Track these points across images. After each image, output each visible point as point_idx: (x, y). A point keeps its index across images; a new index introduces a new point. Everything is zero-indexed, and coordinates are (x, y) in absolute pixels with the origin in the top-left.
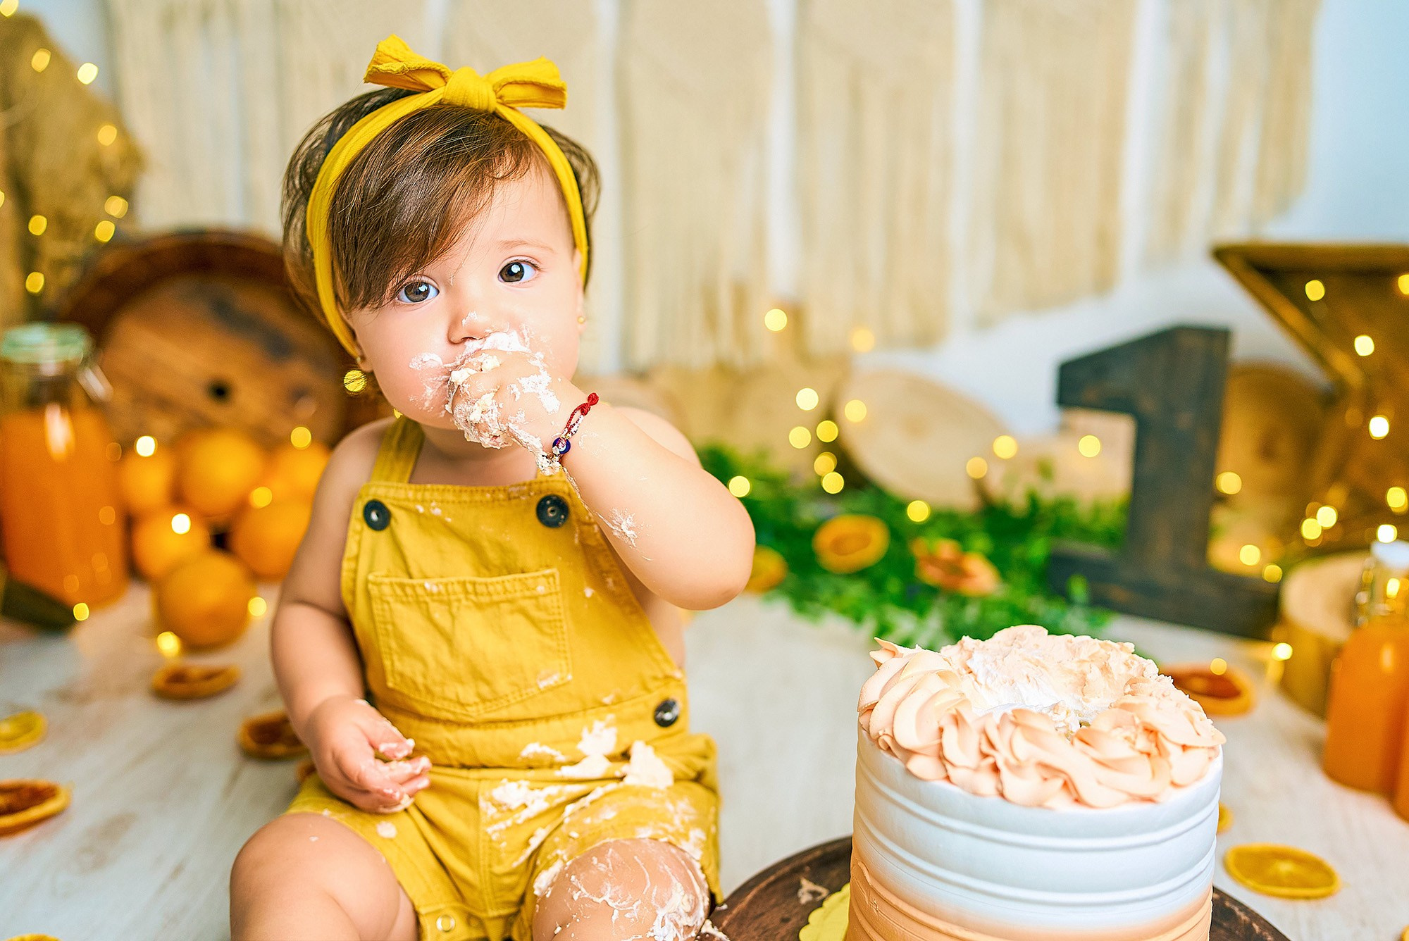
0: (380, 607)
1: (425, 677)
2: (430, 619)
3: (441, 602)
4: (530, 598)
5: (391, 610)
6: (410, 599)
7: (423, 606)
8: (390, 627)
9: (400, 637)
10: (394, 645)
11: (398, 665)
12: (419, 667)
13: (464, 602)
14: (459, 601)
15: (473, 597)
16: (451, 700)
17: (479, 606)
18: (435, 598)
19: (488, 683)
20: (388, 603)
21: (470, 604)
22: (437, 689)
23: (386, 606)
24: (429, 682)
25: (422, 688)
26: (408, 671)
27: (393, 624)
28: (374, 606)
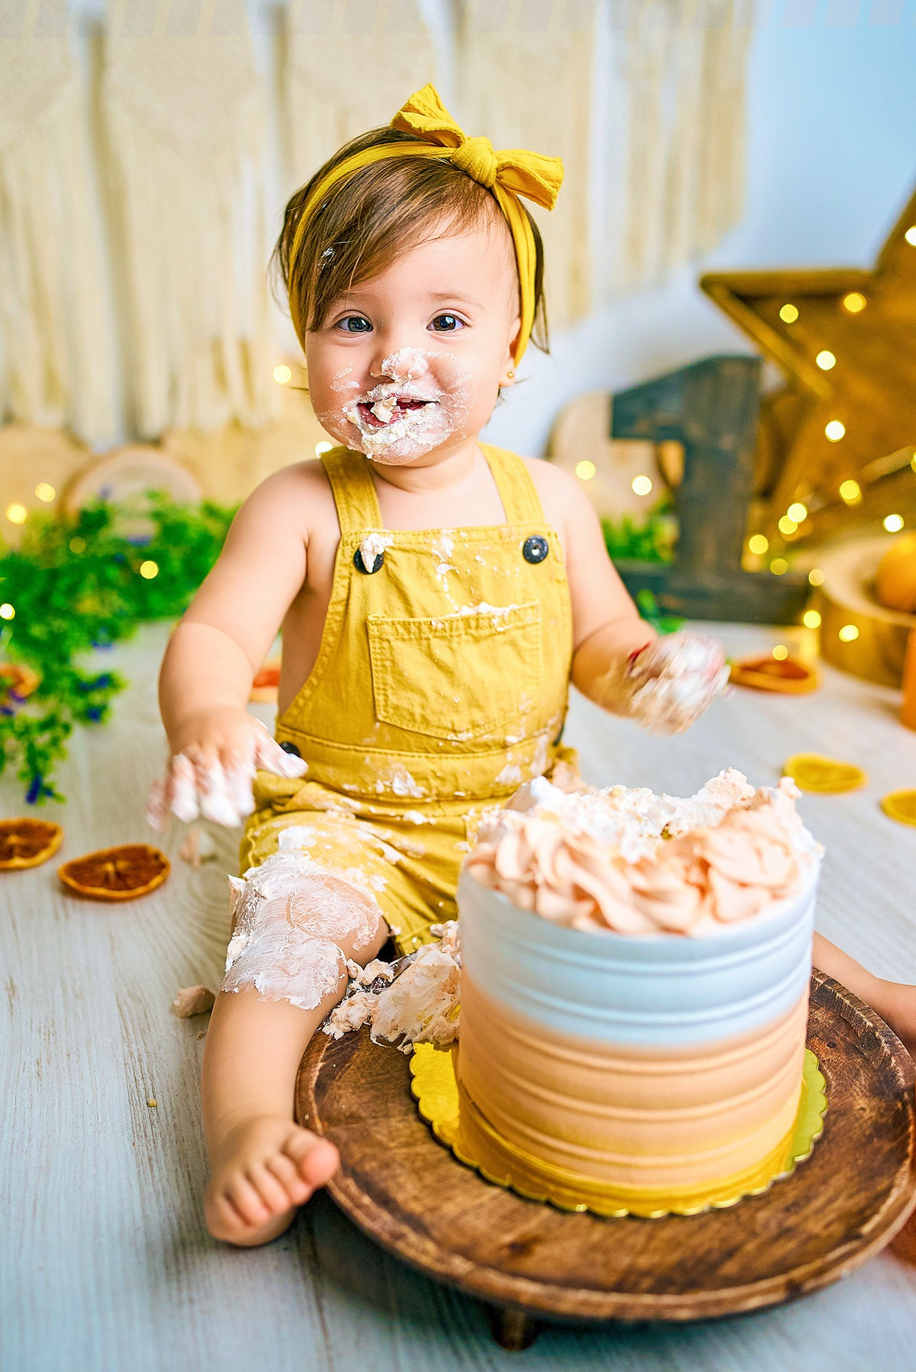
0: (377, 645)
1: (423, 707)
2: (431, 656)
3: (443, 638)
4: (519, 628)
5: (391, 647)
6: (412, 636)
7: (424, 642)
8: (388, 664)
9: (398, 673)
10: (390, 680)
11: (393, 699)
12: (416, 699)
13: (464, 637)
14: (460, 636)
15: (473, 632)
16: (445, 728)
17: (477, 640)
18: (438, 634)
19: (480, 707)
20: (388, 641)
21: (470, 638)
22: (433, 719)
23: (385, 644)
24: (428, 714)
25: (418, 718)
26: (404, 703)
27: (393, 661)
28: (371, 645)
